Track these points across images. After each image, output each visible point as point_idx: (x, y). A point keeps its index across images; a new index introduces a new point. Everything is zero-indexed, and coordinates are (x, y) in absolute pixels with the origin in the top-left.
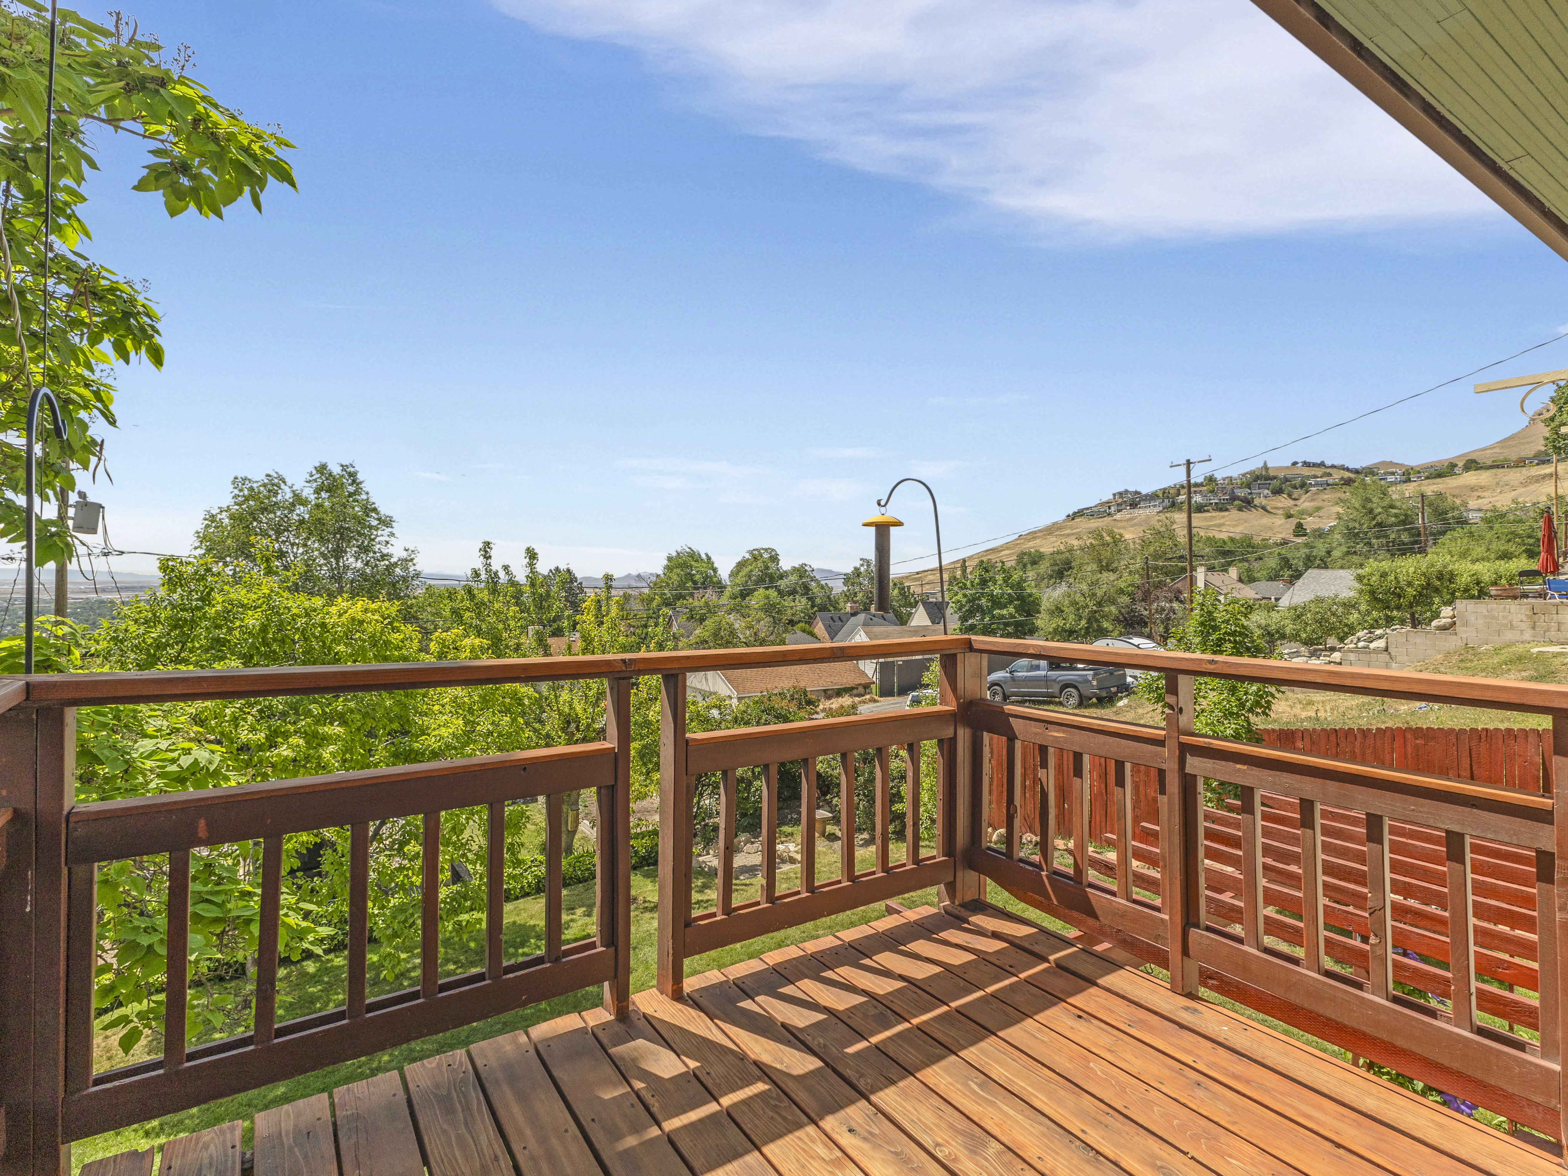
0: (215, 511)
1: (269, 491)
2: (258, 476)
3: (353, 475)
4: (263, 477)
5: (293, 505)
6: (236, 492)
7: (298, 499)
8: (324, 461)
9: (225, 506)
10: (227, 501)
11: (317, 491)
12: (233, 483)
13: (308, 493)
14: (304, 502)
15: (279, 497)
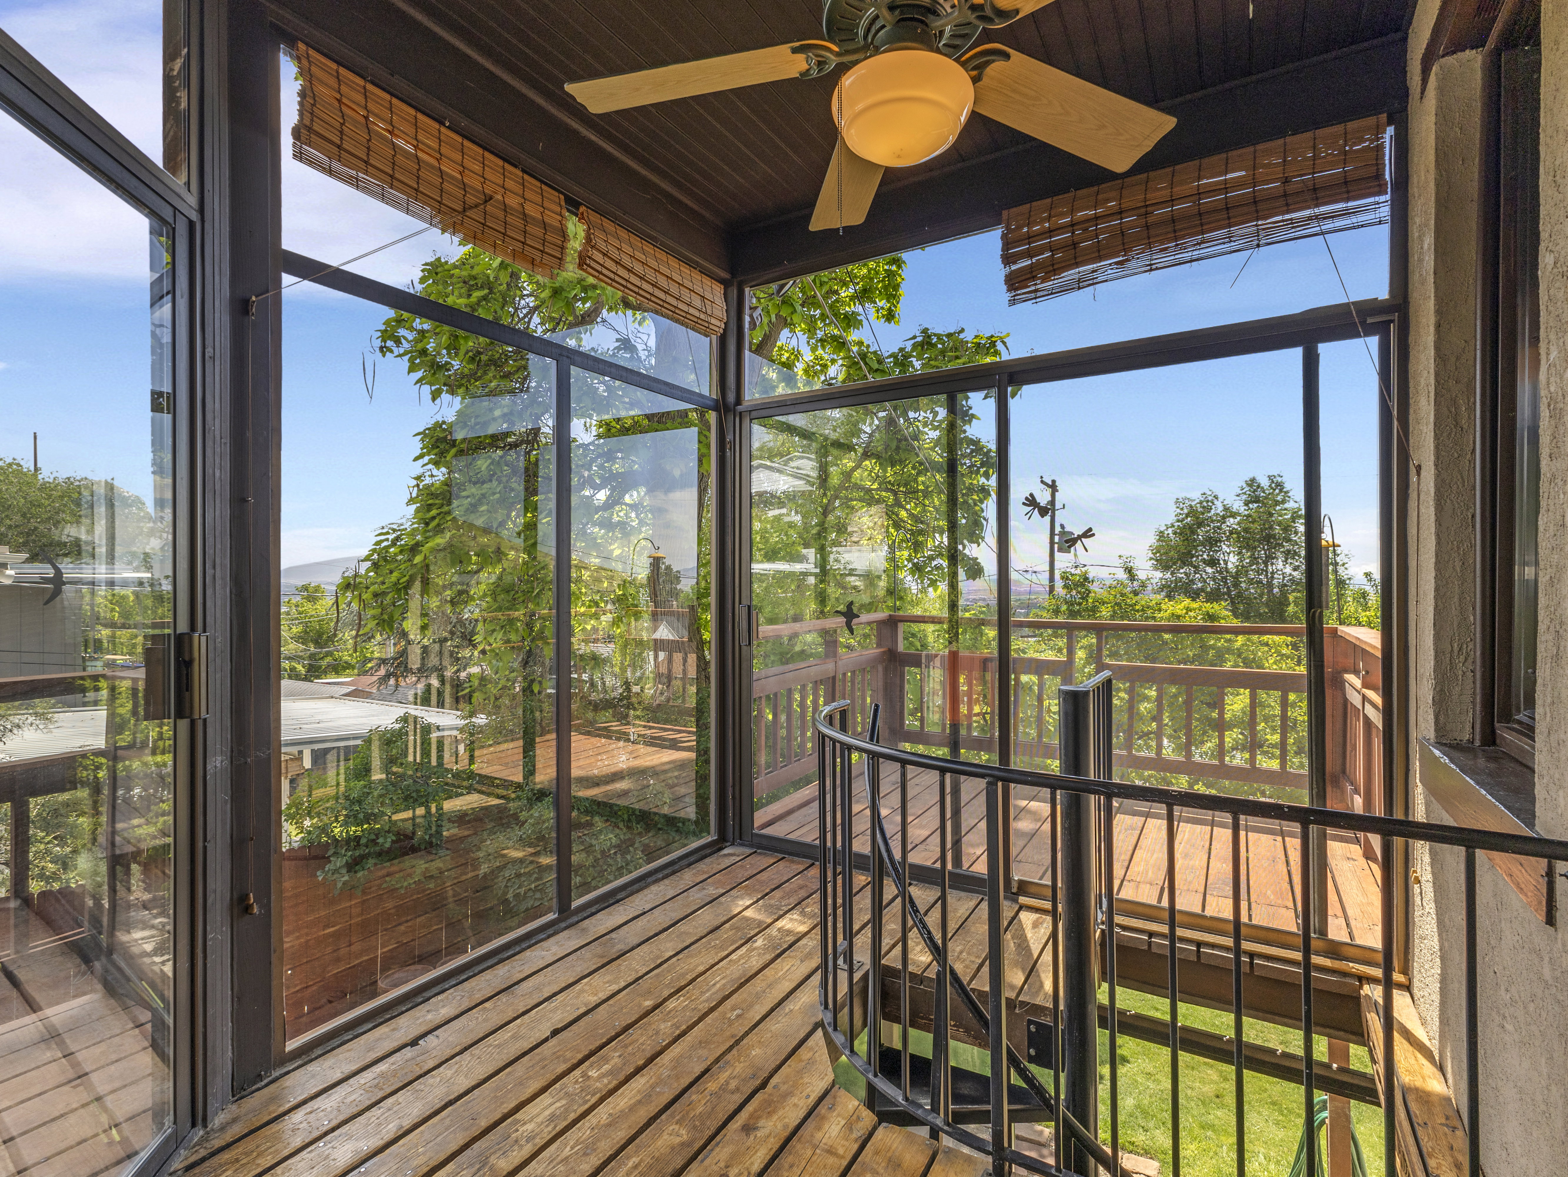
0: (1163, 528)
1: (1204, 507)
2: (1196, 496)
3: (1280, 485)
4: (1199, 495)
5: (1224, 517)
6: (1178, 511)
7: (1229, 513)
8: (1251, 476)
9: (1169, 523)
10: (1171, 519)
11: (1246, 504)
12: (1176, 503)
13: (1238, 505)
14: (1233, 515)
15: (1213, 512)
